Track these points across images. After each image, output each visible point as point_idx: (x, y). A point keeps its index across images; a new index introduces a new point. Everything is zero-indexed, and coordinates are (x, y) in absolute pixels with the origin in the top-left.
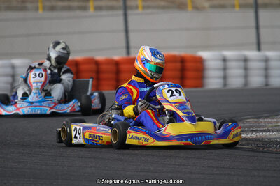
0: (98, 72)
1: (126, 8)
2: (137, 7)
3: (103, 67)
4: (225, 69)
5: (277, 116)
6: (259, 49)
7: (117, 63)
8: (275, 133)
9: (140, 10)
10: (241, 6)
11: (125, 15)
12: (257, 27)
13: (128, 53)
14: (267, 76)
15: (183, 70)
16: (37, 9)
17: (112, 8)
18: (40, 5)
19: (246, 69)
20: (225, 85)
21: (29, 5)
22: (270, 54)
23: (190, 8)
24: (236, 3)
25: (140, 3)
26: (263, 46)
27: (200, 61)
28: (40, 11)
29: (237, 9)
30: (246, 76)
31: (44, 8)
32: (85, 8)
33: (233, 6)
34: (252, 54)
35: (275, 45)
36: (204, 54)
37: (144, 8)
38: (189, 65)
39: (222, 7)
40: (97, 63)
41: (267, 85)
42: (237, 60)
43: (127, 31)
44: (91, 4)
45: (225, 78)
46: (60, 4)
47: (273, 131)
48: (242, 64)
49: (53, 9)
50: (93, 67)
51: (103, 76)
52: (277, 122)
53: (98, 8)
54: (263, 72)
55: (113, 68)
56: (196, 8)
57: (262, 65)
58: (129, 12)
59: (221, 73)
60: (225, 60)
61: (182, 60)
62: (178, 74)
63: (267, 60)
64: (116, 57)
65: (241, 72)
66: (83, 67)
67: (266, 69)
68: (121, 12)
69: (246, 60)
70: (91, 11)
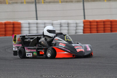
4: (29, 27)
19: (37, 27)
24: (25, 1)
45: (29, 31)
65: (36, 28)
69: (37, 24)
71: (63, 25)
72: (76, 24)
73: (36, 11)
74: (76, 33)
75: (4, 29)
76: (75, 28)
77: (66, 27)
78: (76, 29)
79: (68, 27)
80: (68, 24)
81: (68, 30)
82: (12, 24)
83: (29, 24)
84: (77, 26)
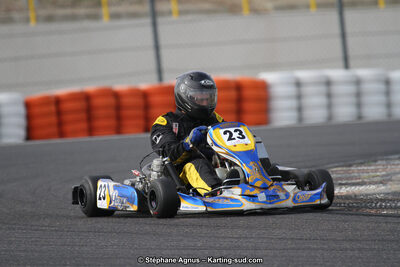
0: (118, 107)
1: (154, 15)
2: (170, 13)
3: (126, 101)
5: (376, 161)
6: (347, 66)
7: (145, 95)
8: (373, 187)
9: (175, 17)
10: (319, 6)
11: (155, 25)
12: (343, 36)
13: (160, 79)
14: (359, 105)
15: (240, 100)
16: (27, 20)
17: (134, 15)
18: (32, 15)
20: (300, 119)
21: (16, 15)
22: (363, 73)
23: (246, 11)
25: (174, 6)
26: (352, 62)
27: (263, 87)
28: (33, 23)
29: (313, 10)
30: (330, 106)
31: (38, 19)
32: (96, 17)
33: (308, 7)
34: (337, 74)
35: (369, 60)
36: (269, 77)
37: (181, 13)
38: (248, 93)
39: (292, 7)
40: (116, 95)
41: (360, 117)
42: (316, 83)
43: (157, 48)
44: (105, 11)
46: (61, 12)
47: (370, 183)
48: (323, 89)
49: (50, 19)
50: (111, 101)
51: (126, 113)
52: (376, 171)
53: (115, 16)
54: (353, 100)
55: (139, 101)
56: (255, 11)
57: (352, 89)
58: (160, 20)
60: (298, 84)
61: (238, 87)
62: (232, 106)
63: (358, 82)
64: (144, 86)
66: (97, 102)
67: (358, 95)
68: (148, 21)
70: (106, 20)
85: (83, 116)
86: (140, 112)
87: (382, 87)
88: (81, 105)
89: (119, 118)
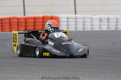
0: (18, 22)
3: (20, 20)
4: (68, 22)
14: (84, 25)
19: (76, 22)
20: (68, 28)
30: (76, 25)
40: (18, 19)
45: (67, 25)
48: (74, 20)
54: (82, 23)
55: (24, 21)
57: (82, 20)
59: (66, 24)
63: (84, 18)
65: (74, 23)
67: (84, 22)
69: (76, 18)
71: (103, 20)
72: (117, 19)
73: (75, 5)
74: (116, 28)
75: (41, 23)
76: (115, 24)
77: (106, 22)
78: (117, 25)
79: (108, 22)
80: (108, 19)
81: (108, 25)
82: (50, 18)
83: (67, 18)
84: (117, 22)
85: (8, 24)
86: (24, 24)
87: (90, 20)
88: (8, 21)
89: (18, 25)
